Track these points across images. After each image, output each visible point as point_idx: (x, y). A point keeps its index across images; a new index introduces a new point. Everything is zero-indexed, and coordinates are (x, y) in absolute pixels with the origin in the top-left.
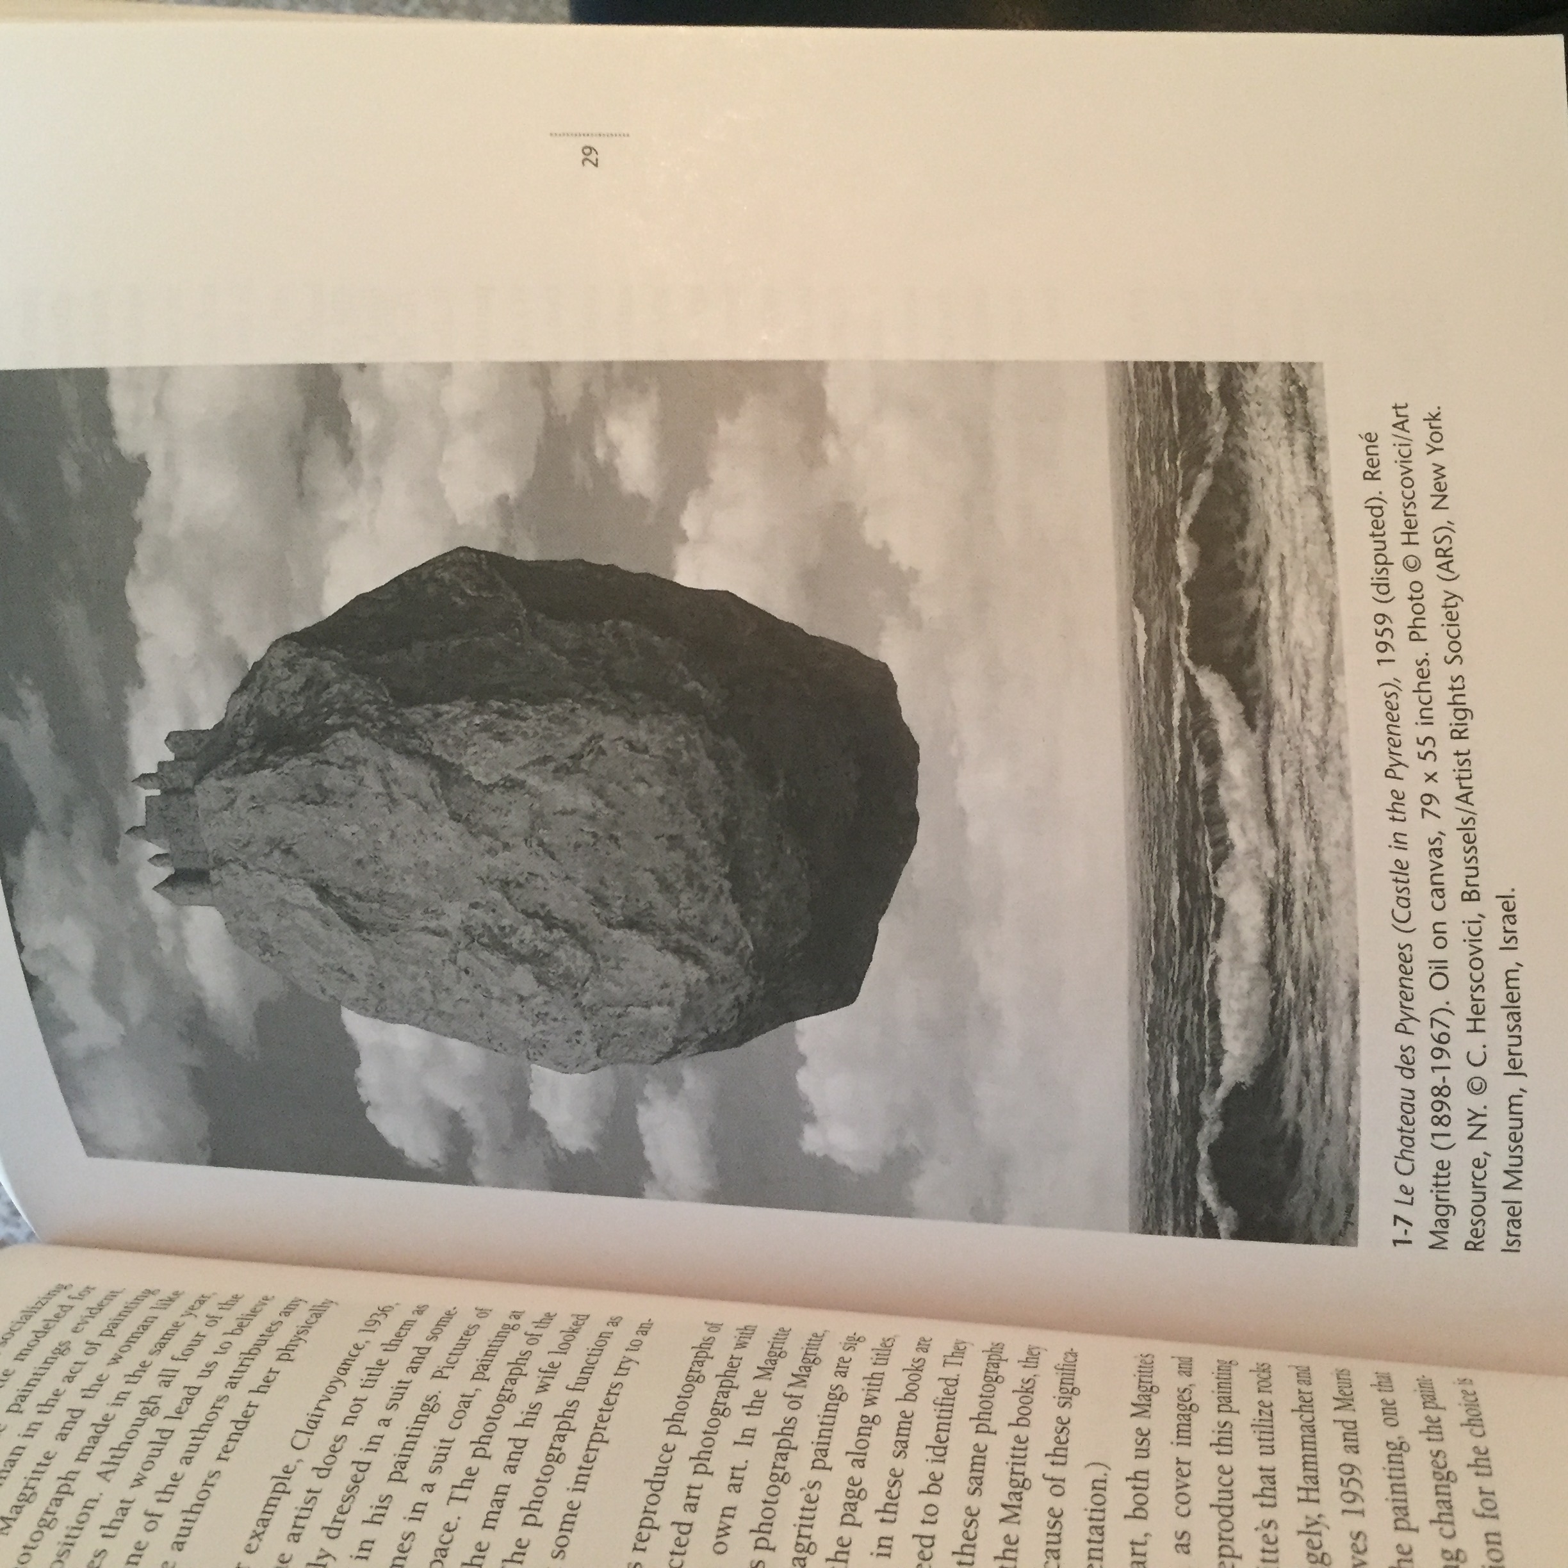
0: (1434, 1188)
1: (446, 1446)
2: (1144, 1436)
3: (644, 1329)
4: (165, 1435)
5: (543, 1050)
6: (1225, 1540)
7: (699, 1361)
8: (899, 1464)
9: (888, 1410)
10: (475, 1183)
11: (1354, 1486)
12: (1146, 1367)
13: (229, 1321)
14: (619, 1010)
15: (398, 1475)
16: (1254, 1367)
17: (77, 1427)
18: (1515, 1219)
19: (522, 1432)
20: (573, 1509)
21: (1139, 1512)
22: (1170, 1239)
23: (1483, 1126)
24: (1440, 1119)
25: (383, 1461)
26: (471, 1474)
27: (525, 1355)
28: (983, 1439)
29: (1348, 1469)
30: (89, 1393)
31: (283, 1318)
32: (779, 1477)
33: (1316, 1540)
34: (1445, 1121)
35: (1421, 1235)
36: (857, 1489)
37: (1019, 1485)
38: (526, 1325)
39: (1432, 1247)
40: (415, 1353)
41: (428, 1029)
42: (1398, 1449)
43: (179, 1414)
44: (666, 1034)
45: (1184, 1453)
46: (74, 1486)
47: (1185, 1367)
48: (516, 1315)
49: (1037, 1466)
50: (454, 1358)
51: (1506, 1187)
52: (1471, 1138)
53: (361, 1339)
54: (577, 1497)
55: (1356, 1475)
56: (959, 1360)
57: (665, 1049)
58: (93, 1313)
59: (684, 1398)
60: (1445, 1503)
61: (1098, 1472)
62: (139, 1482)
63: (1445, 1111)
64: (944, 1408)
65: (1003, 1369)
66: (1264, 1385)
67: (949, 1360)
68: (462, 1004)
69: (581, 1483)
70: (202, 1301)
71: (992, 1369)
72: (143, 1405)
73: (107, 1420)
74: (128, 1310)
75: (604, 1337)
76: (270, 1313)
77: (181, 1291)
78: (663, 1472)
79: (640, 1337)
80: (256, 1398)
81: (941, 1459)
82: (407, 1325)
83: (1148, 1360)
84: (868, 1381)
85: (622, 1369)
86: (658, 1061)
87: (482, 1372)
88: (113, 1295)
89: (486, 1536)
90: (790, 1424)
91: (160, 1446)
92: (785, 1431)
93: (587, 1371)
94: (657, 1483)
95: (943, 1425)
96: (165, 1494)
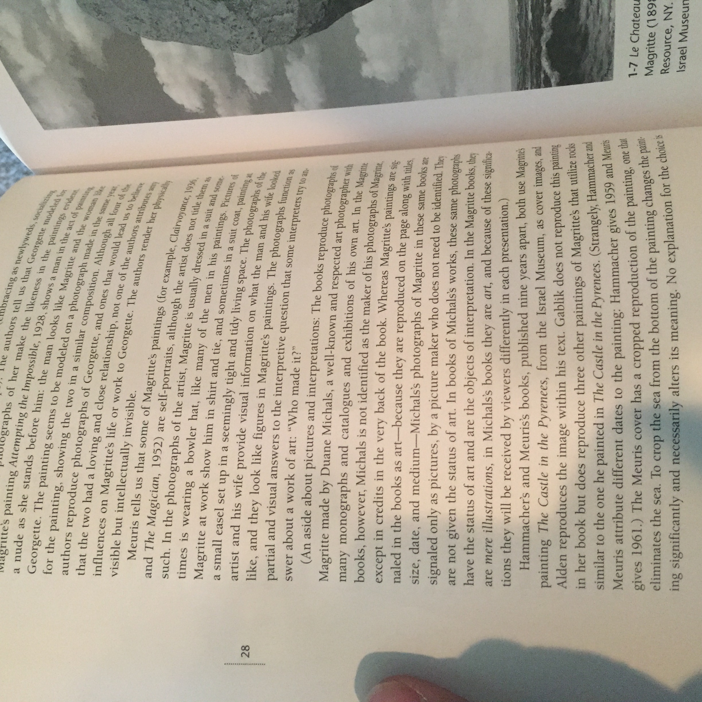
0: (648, 47)
1: (234, 232)
2: (522, 185)
3: (305, 173)
4: (117, 245)
5: (238, 45)
6: (557, 221)
7: (331, 183)
8: (421, 212)
9: (414, 191)
10: (218, 116)
11: (611, 192)
12: (521, 155)
13: (128, 196)
14: (269, 18)
15: (217, 245)
16: (568, 146)
17: (80, 246)
18: (683, 56)
19: (264, 223)
20: (291, 248)
21: (522, 215)
22: (529, 91)
23: (671, 13)
24: (651, 13)
25: (210, 241)
26: (247, 241)
27: (257, 192)
28: (455, 197)
29: (608, 185)
30: (80, 232)
31: (151, 192)
32: (373, 224)
33: (595, 215)
34: (654, 13)
35: (641, 70)
36: (405, 224)
37: (472, 212)
38: (254, 179)
39: (646, 75)
40: (211, 198)
41: (182, 42)
42: (629, 173)
43: (120, 236)
44: (293, 27)
45: (539, 189)
46: (87, 268)
47: (538, 152)
48: (249, 176)
49: (479, 203)
50: (228, 198)
51: (680, 41)
52: (665, 19)
53: (187, 195)
54: (292, 244)
55: (612, 187)
56: (441, 165)
57: (293, 35)
58: (70, 200)
59: (328, 199)
60: (649, 193)
61: (504, 202)
62: (112, 263)
63: (654, 8)
64: (437, 187)
65: (461, 166)
66: (573, 154)
67: (438, 166)
68: (195, 27)
69: (292, 238)
70: (114, 189)
71: (456, 167)
72: (104, 234)
73: (91, 243)
74: (84, 198)
75: (289, 180)
76: (145, 190)
77: (103, 186)
78: (325, 229)
79: (304, 177)
80: (150, 225)
81: (438, 207)
82: (204, 187)
83: (522, 151)
84: (404, 181)
85: (300, 191)
86: (291, 42)
87: (241, 201)
88: (75, 192)
89: (258, 263)
90: (374, 204)
91: (117, 249)
92: (373, 206)
93: (285, 194)
94: (323, 234)
95: (438, 194)
96: (125, 266)
